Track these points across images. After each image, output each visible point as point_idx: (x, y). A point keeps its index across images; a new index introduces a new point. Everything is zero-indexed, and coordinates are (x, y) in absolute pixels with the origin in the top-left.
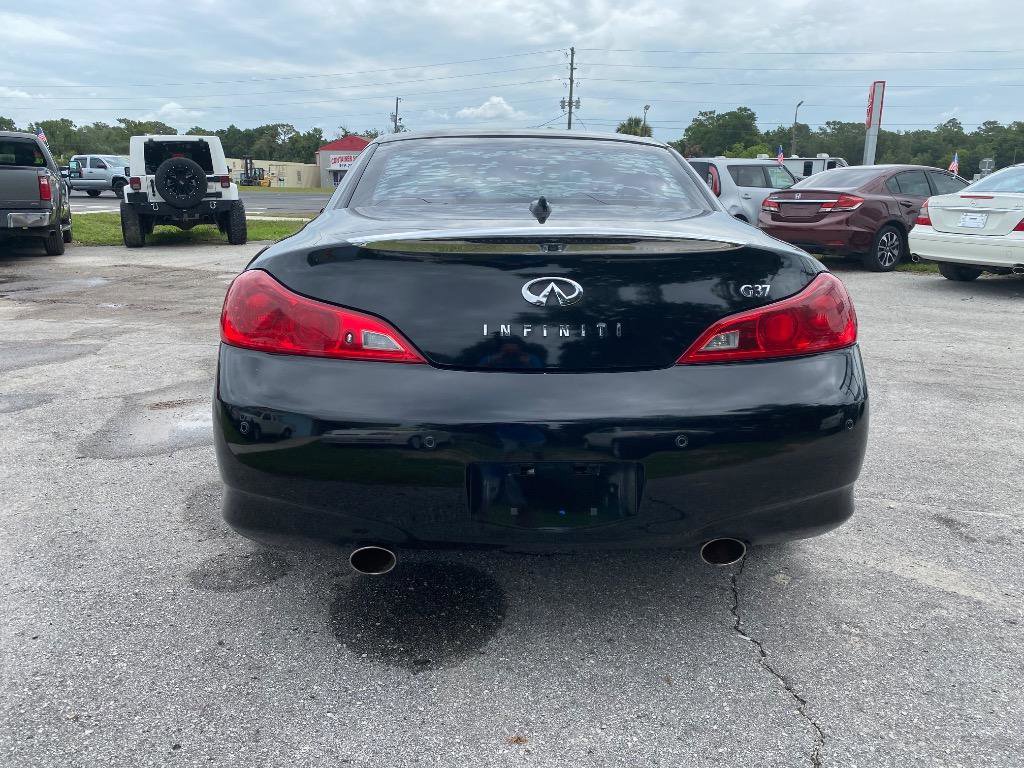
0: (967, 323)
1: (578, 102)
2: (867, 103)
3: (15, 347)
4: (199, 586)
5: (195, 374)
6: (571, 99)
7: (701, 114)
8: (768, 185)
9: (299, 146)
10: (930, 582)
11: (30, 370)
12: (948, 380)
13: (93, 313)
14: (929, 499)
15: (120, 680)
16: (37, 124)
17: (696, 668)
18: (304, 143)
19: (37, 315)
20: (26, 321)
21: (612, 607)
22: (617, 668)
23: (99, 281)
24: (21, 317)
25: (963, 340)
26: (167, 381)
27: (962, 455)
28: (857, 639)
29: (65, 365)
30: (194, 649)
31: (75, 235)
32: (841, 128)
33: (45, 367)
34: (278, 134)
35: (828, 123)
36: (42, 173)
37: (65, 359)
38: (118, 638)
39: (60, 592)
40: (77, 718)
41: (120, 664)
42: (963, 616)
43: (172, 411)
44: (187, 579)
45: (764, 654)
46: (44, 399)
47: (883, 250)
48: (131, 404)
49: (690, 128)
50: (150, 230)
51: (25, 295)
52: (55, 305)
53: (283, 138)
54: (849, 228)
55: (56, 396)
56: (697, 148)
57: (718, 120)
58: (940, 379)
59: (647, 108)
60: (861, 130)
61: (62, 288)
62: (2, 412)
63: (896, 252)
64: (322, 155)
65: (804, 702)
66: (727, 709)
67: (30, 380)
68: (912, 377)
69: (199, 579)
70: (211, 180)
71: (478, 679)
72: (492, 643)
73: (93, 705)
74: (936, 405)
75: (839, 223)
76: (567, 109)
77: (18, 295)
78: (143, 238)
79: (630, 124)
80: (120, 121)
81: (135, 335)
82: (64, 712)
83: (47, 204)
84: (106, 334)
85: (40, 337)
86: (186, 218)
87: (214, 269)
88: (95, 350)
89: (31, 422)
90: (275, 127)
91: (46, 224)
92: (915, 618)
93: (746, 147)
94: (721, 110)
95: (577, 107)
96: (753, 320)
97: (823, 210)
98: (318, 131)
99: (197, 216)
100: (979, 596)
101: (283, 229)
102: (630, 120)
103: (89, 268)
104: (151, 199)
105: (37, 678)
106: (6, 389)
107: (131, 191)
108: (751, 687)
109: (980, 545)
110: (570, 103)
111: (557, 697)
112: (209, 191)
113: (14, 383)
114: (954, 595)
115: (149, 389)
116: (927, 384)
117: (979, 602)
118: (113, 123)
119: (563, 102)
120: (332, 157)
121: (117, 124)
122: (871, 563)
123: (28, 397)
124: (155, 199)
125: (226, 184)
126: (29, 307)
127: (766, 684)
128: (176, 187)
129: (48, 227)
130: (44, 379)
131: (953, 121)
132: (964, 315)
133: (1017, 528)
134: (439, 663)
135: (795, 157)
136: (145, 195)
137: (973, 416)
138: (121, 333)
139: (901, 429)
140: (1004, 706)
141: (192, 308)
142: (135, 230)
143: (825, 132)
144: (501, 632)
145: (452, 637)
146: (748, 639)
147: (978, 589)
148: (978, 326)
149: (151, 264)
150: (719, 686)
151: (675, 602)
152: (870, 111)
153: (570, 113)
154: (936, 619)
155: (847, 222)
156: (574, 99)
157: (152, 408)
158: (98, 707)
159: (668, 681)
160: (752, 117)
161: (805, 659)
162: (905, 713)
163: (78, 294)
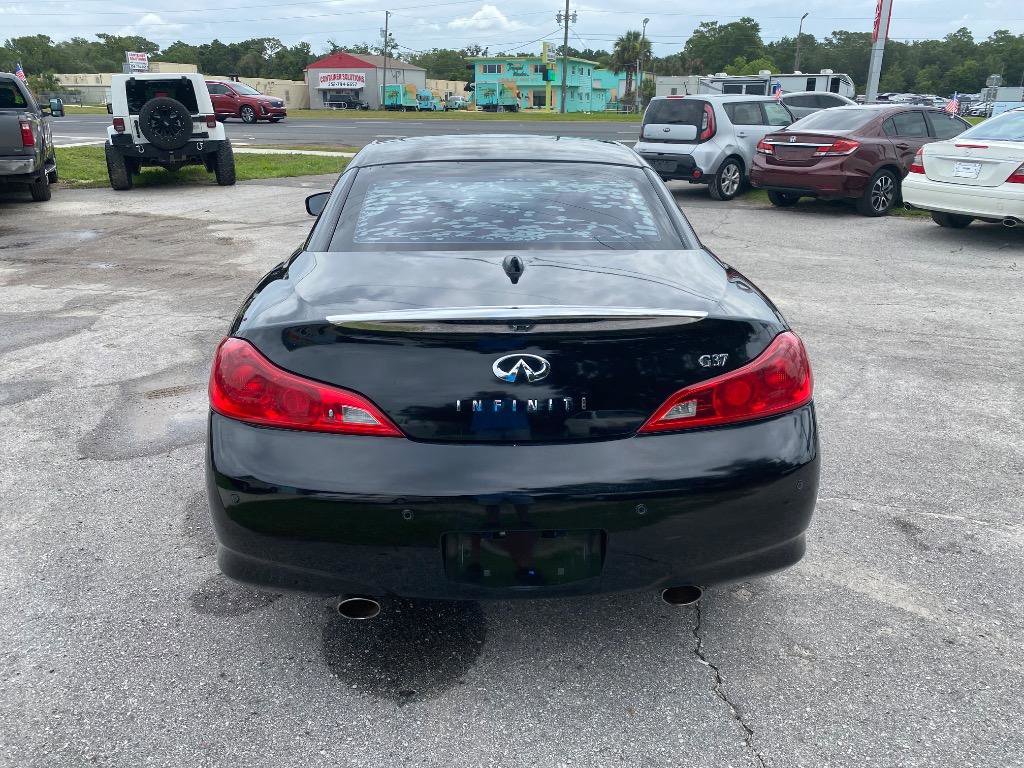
0: (951, 282)
1: (575, 16)
2: (874, 16)
3: (11, 321)
4: (200, 610)
5: (188, 355)
6: (567, 12)
7: (703, 25)
8: (765, 121)
9: (286, 61)
10: (880, 597)
11: (27, 351)
12: (926, 354)
13: (85, 276)
14: (890, 499)
15: (132, 717)
16: (13, 40)
17: (656, 699)
18: (292, 58)
19: (28, 279)
20: (18, 287)
21: (583, 629)
22: (585, 698)
23: (87, 235)
24: (13, 282)
25: (945, 304)
26: (162, 363)
27: (928, 447)
28: (806, 662)
29: (61, 343)
30: (197, 682)
31: (60, 173)
32: (847, 38)
33: (41, 347)
34: (265, 49)
35: (834, 33)
36: (22, 117)
37: (60, 336)
38: (128, 670)
39: (72, 619)
40: (95, 759)
41: (131, 700)
42: (907, 635)
43: (168, 400)
44: (190, 602)
45: (719, 681)
46: (42, 387)
47: (876, 194)
48: (128, 392)
49: (691, 40)
50: (137, 172)
51: (14, 253)
52: (47, 266)
53: (270, 53)
54: (843, 173)
55: (55, 384)
56: (698, 62)
57: (720, 31)
58: (919, 352)
59: (646, 21)
60: (868, 39)
61: (52, 245)
62: (3, 405)
63: (890, 196)
64: (311, 73)
65: (751, 733)
66: (681, 741)
67: (28, 364)
68: (891, 351)
69: (201, 601)
70: (196, 119)
71: (458, 711)
72: (471, 671)
73: (109, 745)
74: (909, 385)
75: (833, 168)
76: (563, 23)
77: (8, 254)
78: (129, 179)
79: (628, 39)
80: (100, 36)
81: (127, 304)
82: (83, 752)
83: (30, 150)
84: (99, 303)
85: (34, 308)
86: (172, 159)
87: (205, 217)
88: (89, 324)
89: (31, 416)
90: (261, 42)
91: (30, 170)
92: (862, 638)
93: (748, 61)
94: (723, 22)
95: (574, 21)
96: (710, 389)
97: (817, 154)
98: (305, 46)
99: (184, 158)
100: (924, 613)
101: (273, 164)
102: (629, 34)
103: (76, 217)
104: (137, 141)
105: (57, 716)
106: (4, 376)
107: (115, 133)
108: (704, 717)
109: (932, 554)
110: (567, 17)
111: (529, 730)
112: (194, 131)
113: (13, 368)
114: (902, 612)
115: (144, 373)
116: (905, 360)
117: (922, 620)
118: (91, 38)
119: (559, 16)
120: (322, 75)
121: (97, 39)
122: (828, 576)
123: (26, 385)
124: (140, 140)
125: (211, 124)
126: (20, 270)
127: (718, 715)
128: (161, 127)
129: (33, 173)
130: (41, 363)
131: (963, 31)
132: (951, 272)
133: (969, 533)
134: (422, 694)
135: (798, 73)
136: (129, 136)
137: (944, 398)
138: (114, 302)
139: (874, 415)
140: (932, 733)
141: (183, 269)
142: (121, 172)
143: (831, 42)
144: (480, 659)
145: (436, 666)
146: (706, 663)
147: (923, 604)
148: (963, 285)
149: (140, 211)
150: (676, 716)
151: (641, 623)
152: (877, 23)
153: (567, 27)
154: (880, 639)
155: (841, 166)
156: (571, 13)
157: (150, 397)
158: (114, 747)
159: (630, 711)
160: (755, 28)
161: (756, 683)
162: (840, 744)
163: (68, 252)
